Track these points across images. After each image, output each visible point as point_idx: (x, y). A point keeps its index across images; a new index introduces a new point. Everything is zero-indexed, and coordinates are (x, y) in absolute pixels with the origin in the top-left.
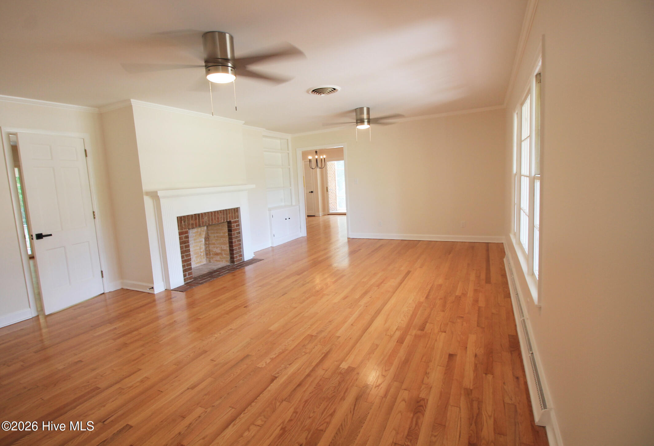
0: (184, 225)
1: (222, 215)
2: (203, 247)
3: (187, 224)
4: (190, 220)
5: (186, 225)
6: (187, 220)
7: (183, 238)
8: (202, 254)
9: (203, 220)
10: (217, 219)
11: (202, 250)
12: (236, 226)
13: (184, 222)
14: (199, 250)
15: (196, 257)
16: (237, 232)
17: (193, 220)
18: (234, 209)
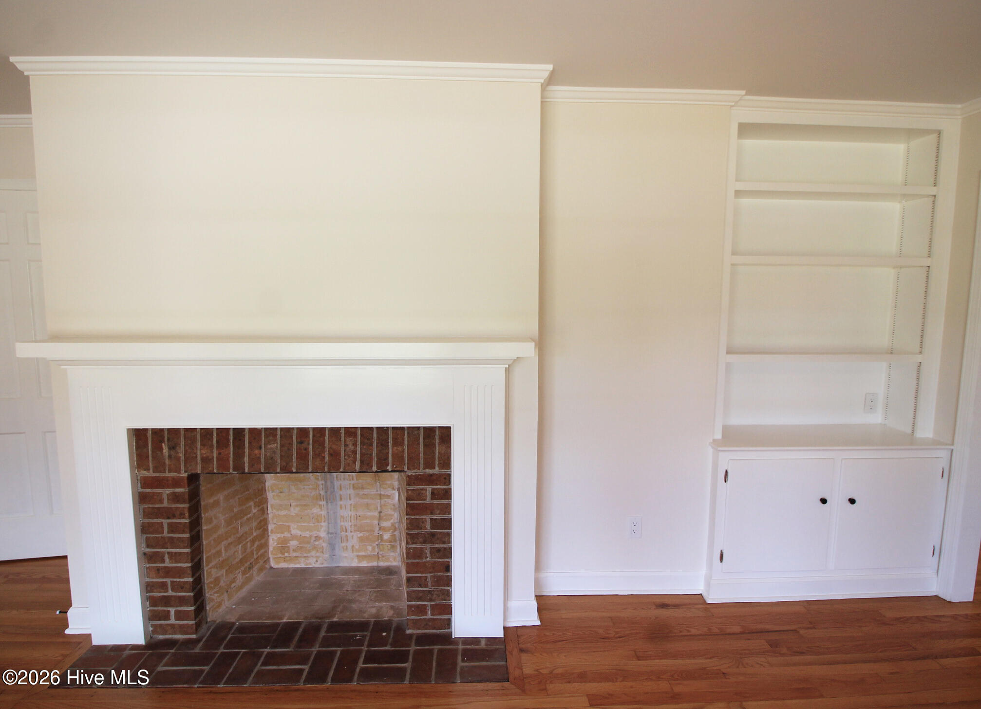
0: (170, 456)
1: (355, 444)
2: (392, 515)
3: (182, 455)
4: (199, 445)
5: (178, 459)
6: (182, 444)
7: (165, 497)
8: (386, 536)
9: (257, 452)
10: (330, 455)
11: (386, 524)
12: (433, 493)
13: (172, 448)
14: (376, 522)
15: (361, 539)
16: (435, 517)
17: (212, 446)
18: (429, 431)
